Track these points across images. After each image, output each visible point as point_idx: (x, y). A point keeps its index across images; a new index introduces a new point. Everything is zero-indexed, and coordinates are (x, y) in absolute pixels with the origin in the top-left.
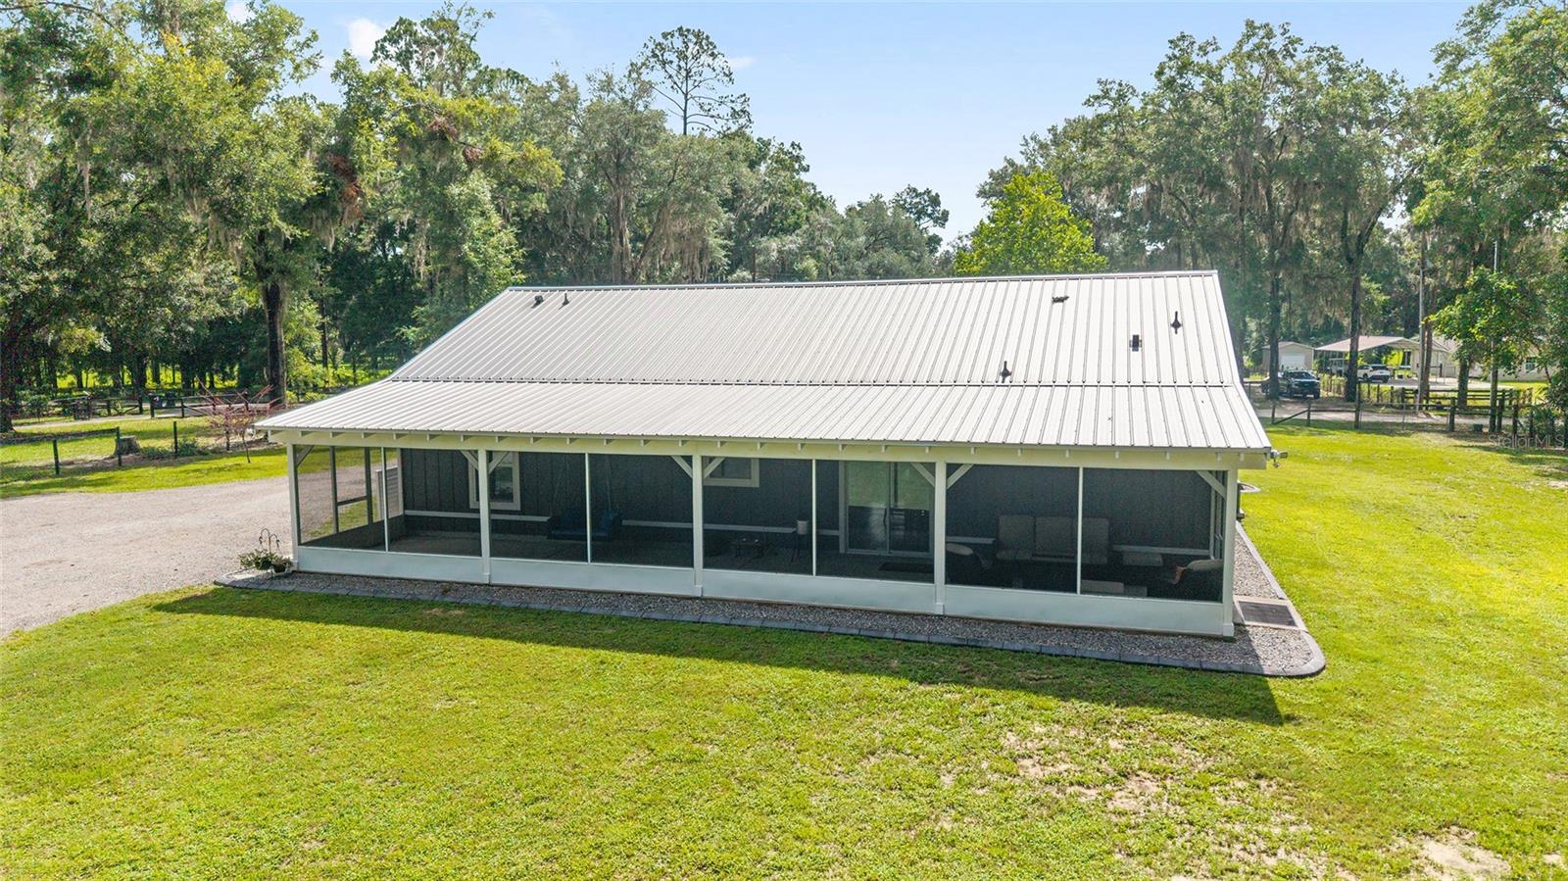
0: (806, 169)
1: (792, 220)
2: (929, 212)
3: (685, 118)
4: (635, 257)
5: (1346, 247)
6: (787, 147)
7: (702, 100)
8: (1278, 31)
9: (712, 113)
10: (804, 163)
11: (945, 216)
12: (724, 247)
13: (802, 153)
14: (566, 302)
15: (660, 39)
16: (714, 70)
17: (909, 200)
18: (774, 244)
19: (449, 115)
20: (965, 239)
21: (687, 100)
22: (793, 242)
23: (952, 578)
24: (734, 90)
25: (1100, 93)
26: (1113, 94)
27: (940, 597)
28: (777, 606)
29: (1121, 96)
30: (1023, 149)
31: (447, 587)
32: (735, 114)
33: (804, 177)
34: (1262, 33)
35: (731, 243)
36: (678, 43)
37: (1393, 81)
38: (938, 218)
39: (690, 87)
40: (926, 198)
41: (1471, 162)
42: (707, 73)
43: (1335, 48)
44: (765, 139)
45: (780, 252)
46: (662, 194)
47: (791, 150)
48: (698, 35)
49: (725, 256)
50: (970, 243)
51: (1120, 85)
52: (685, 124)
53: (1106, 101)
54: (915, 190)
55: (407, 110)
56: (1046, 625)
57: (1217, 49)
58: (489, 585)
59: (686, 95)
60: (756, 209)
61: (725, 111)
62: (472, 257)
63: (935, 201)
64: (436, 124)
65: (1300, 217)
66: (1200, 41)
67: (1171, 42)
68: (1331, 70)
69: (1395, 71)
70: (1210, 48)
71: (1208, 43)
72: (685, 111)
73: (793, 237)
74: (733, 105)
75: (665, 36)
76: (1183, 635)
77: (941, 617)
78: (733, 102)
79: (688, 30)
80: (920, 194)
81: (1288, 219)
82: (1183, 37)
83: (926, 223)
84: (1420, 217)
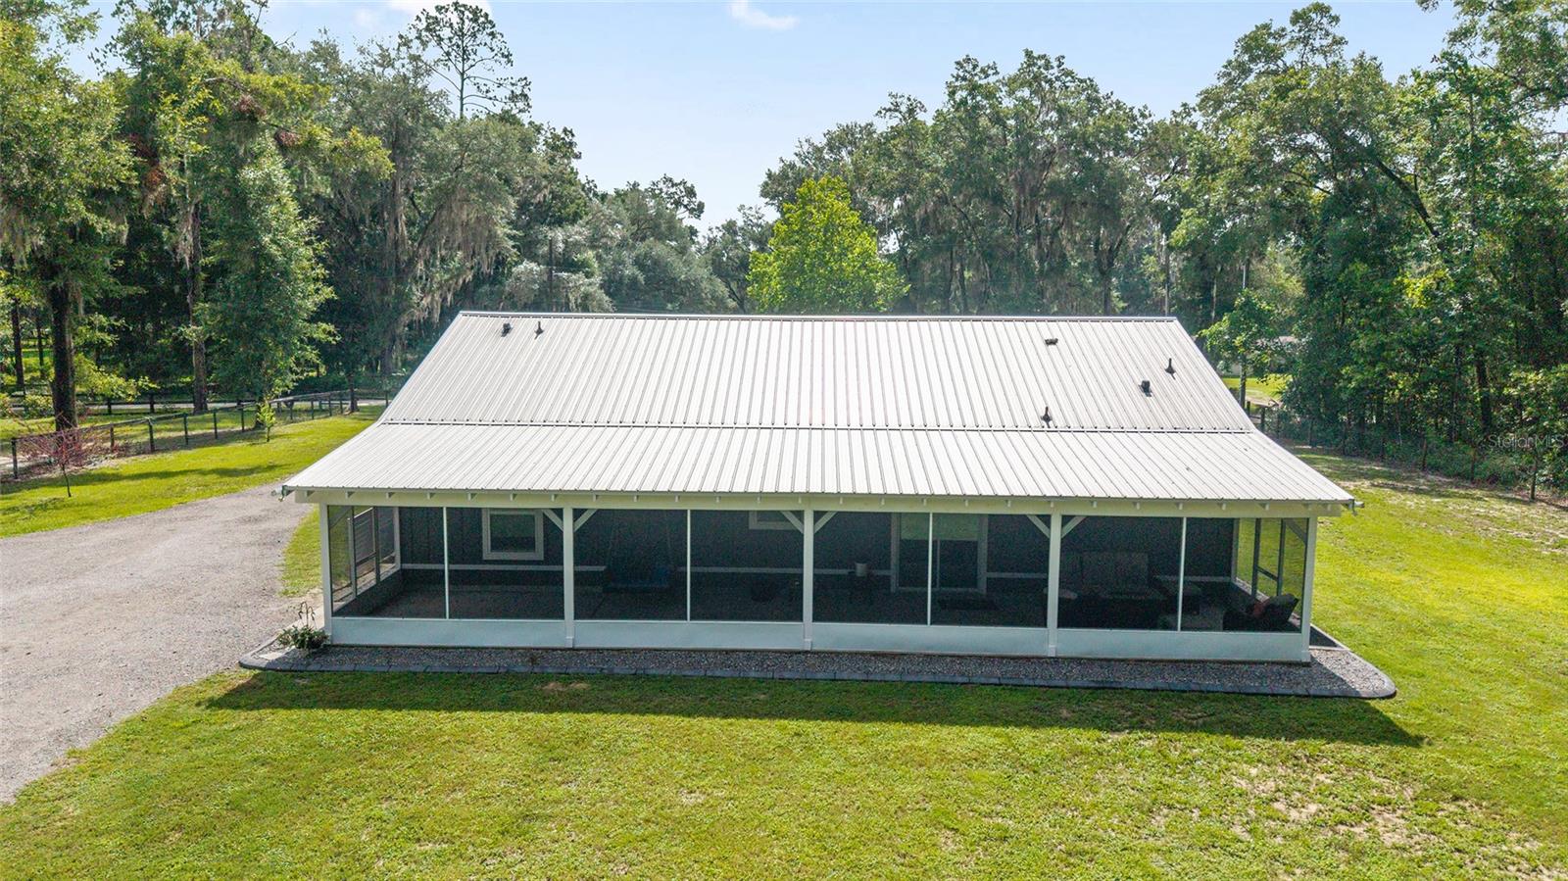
0: (578, 156)
1: (572, 208)
2: (685, 203)
3: (462, 99)
4: (412, 245)
5: (1099, 261)
6: (559, 131)
7: (477, 80)
8: (1055, 64)
9: (490, 95)
10: (576, 150)
11: (701, 207)
12: (512, 238)
13: (574, 140)
14: (540, 331)
15: (433, 13)
16: (492, 50)
17: (665, 190)
18: (559, 234)
19: (255, 92)
20: (714, 230)
21: (463, 80)
22: (578, 232)
23: (1064, 621)
24: (514, 72)
25: (889, 106)
26: (903, 109)
27: (1052, 640)
28: (893, 656)
29: (911, 111)
30: (797, 150)
31: (533, 655)
32: (513, 98)
33: (575, 163)
34: (1041, 62)
35: (520, 233)
36: (454, 18)
37: (1143, 116)
38: (694, 209)
39: (466, 67)
40: (682, 188)
41: (1218, 193)
42: (483, 52)
43: (1091, 81)
44: (537, 123)
45: (565, 242)
46: (450, 180)
47: (563, 136)
48: (476, 12)
49: (513, 247)
50: (721, 234)
51: (909, 99)
52: (462, 105)
53: (897, 114)
54: (671, 180)
55: (207, 85)
56: (1154, 661)
57: (997, 73)
58: (573, 649)
59: (462, 74)
60: (535, 197)
61: (504, 93)
62: (273, 249)
63: (691, 192)
64: (243, 102)
65: (1064, 232)
66: (982, 64)
67: (958, 63)
68: (1089, 99)
69: (1145, 107)
70: (990, 72)
71: (989, 67)
72: (462, 91)
73: (577, 228)
74: (513, 88)
75: (439, 9)
76: (1268, 662)
77: (1056, 660)
78: (513, 85)
79: (464, 6)
80: (676, 185)
81: (1054, 234)
82: (968, 60)
83: (681, 213)
84: (1178, 241)
